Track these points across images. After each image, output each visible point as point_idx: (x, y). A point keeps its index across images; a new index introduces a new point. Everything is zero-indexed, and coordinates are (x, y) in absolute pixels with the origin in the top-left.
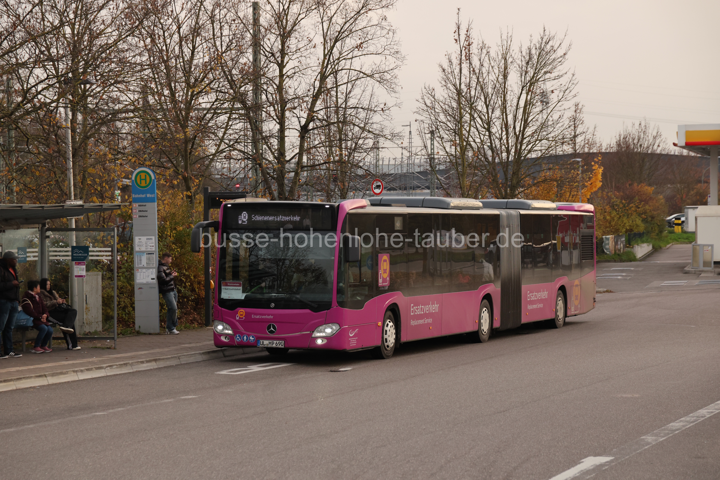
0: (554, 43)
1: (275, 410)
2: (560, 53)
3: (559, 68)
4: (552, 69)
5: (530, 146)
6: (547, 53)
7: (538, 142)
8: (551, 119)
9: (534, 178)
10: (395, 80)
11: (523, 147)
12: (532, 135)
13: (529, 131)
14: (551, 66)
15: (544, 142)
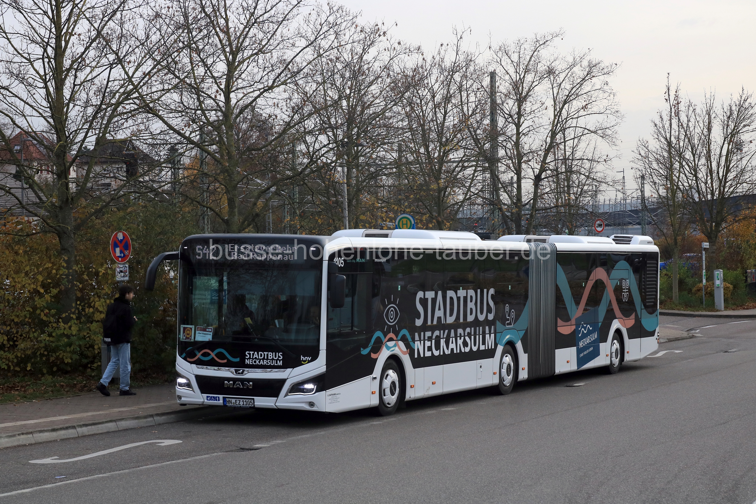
0: (752, 101)
1: (523, 421)
4: (750, 123)
5: (732, 189)
6: (746, 109)
7: (739, 185)
8: (750, 165)
9: (736, 216)
10: (617, 136)
11: (726, 190)
12: (734, 179)
13: (731, 176)
14: (749, 120)
15: (745, 185)
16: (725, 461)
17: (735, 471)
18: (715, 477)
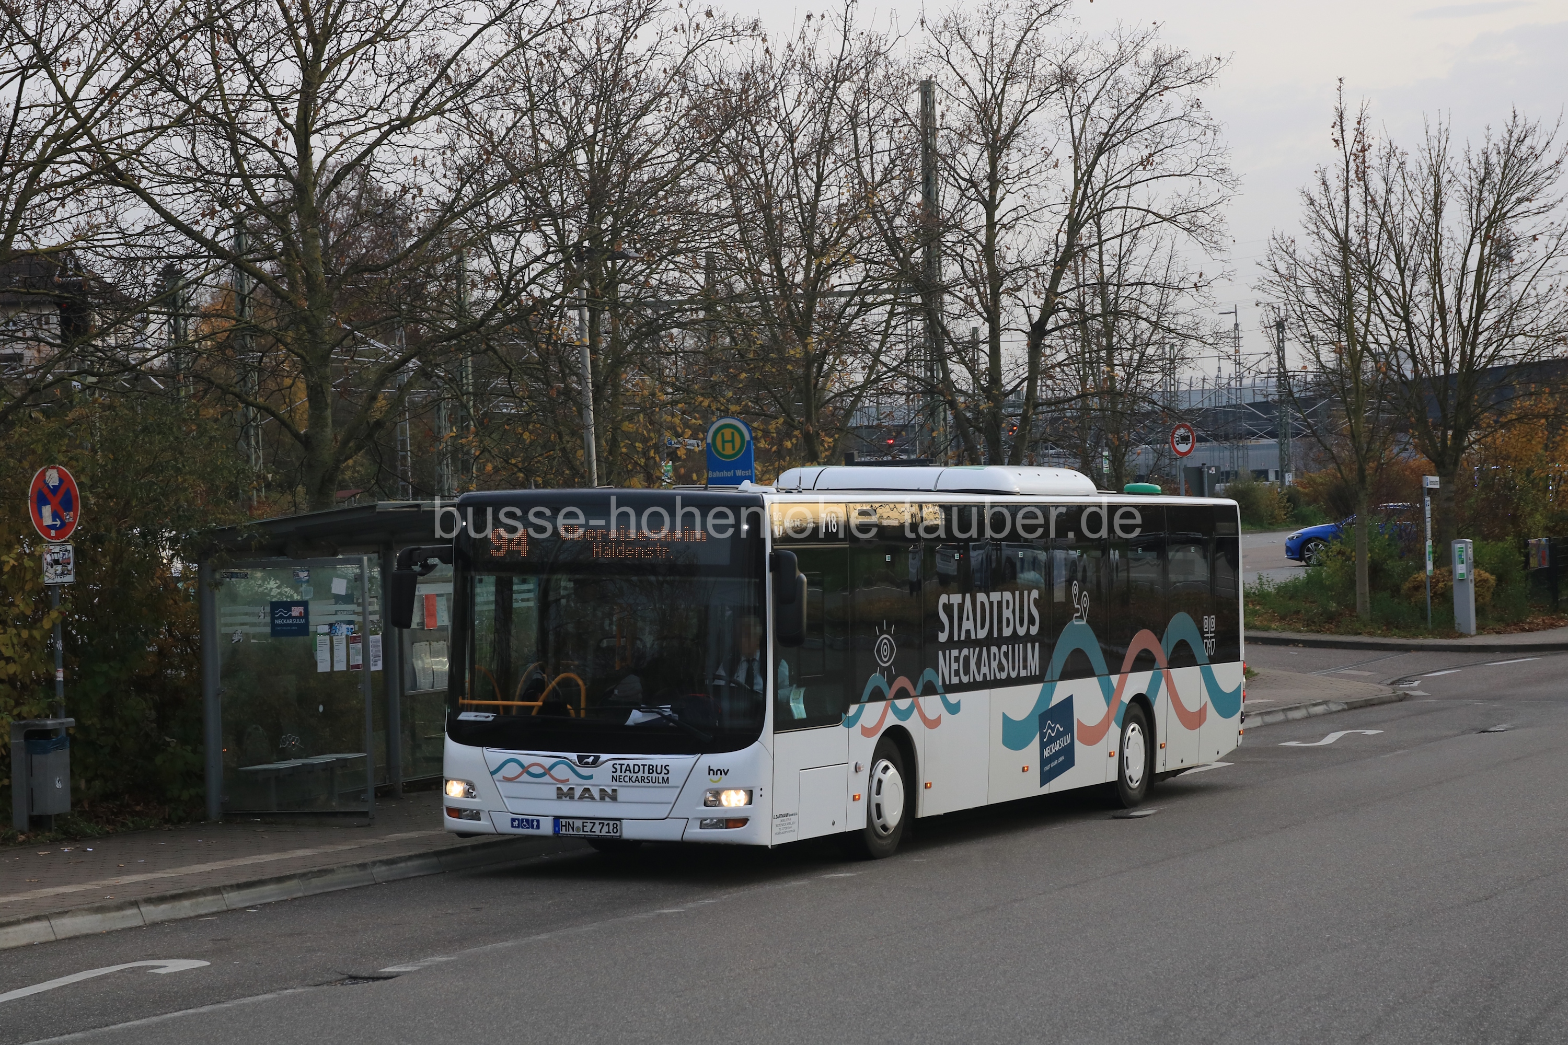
0: (1536, 141)
2: (1548, 159)
3: (1547, 190)
4: (1533, 193)
5: (1491, 350)
6: (1522, 161)
7: (1507, 340)
8: (1533, 293)
9: (1502, 413)
10: (1222, 227)
11: (1478, 352)
12: (1496, 327)
13: (1489, 318)
14: (1530, 187)
15: (1520, 339)
16: (1492, 986)
17: (1518, 1010)
18: (1470, 1024)
